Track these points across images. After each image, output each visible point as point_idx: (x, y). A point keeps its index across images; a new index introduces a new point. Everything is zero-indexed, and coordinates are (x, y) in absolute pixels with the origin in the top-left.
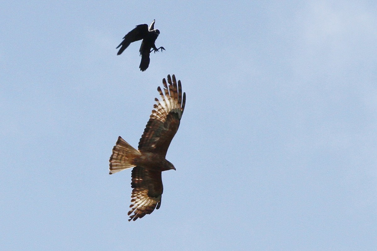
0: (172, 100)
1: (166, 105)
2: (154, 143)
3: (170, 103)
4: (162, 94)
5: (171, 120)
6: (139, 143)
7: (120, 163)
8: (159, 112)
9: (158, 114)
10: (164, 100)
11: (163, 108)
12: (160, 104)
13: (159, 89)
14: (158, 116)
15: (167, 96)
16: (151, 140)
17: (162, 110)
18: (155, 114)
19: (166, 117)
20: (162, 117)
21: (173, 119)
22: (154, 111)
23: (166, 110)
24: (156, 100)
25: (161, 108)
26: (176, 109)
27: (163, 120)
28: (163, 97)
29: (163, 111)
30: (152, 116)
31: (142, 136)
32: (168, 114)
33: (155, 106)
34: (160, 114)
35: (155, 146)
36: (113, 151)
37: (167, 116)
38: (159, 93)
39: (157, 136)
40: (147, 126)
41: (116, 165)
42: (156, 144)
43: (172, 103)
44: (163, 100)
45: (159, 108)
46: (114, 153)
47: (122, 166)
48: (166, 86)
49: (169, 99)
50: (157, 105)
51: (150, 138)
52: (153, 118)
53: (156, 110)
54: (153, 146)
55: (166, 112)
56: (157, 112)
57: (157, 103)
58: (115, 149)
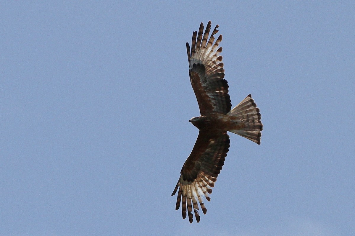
0: (190, 195)
1: (196, 190)
2: (211, 146)
3: (191, 192)
4: (202, 204)
5: (192, 173)
6: (229, 146)
7: (246, 112)
8: (206, 183)
9: (207, 181)
10: (199, 196)
11: (201, 187)
12: (204, 193)
13: (205, 211)
14: (208, 179)
15: (194, 199)
16: (216, 149)
17: (202, 186)
18: (211, 182)
19: (198, 176)
20: (202, 177)
21: (190, 174)
22: (212, 185)
23: (197, 185)
24: (208, 199)
25: (203, 188)
26: (186, 185)
27: (201, 174)
28: (200, 200)
29: (201, 184)
30: (214, 180)
31: (226, 155)
32: (196, 180)
33: (210, 191)
34: (204, 181)
35: (210, 142)
36: (261, 124)
37: (196, 178)
38: (205, 206)
39: (208, 154)
40: (221, 168)
41: (248, 107)
42: (209, 145)
43: (190, 192)
44: (201, 197)
45: (205, 188)
46: (260, 122)
47: (243, 109)
48: (195, 212)
49: (192, 196)
50: (207, 192)
51: (217, 151)
52: (213, 177)
53: (209, 187)
54: (212, 142)
55: (197, 183)
56: (207, 183)
57: (208, 194)
58: (261, 128)
